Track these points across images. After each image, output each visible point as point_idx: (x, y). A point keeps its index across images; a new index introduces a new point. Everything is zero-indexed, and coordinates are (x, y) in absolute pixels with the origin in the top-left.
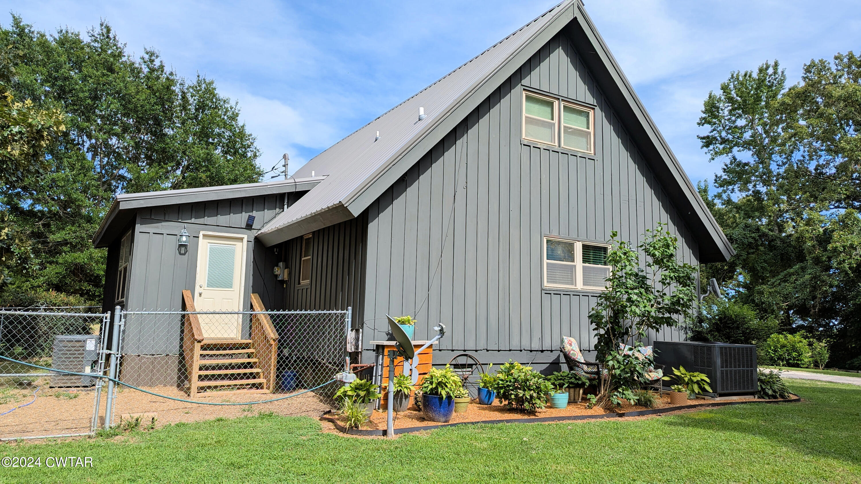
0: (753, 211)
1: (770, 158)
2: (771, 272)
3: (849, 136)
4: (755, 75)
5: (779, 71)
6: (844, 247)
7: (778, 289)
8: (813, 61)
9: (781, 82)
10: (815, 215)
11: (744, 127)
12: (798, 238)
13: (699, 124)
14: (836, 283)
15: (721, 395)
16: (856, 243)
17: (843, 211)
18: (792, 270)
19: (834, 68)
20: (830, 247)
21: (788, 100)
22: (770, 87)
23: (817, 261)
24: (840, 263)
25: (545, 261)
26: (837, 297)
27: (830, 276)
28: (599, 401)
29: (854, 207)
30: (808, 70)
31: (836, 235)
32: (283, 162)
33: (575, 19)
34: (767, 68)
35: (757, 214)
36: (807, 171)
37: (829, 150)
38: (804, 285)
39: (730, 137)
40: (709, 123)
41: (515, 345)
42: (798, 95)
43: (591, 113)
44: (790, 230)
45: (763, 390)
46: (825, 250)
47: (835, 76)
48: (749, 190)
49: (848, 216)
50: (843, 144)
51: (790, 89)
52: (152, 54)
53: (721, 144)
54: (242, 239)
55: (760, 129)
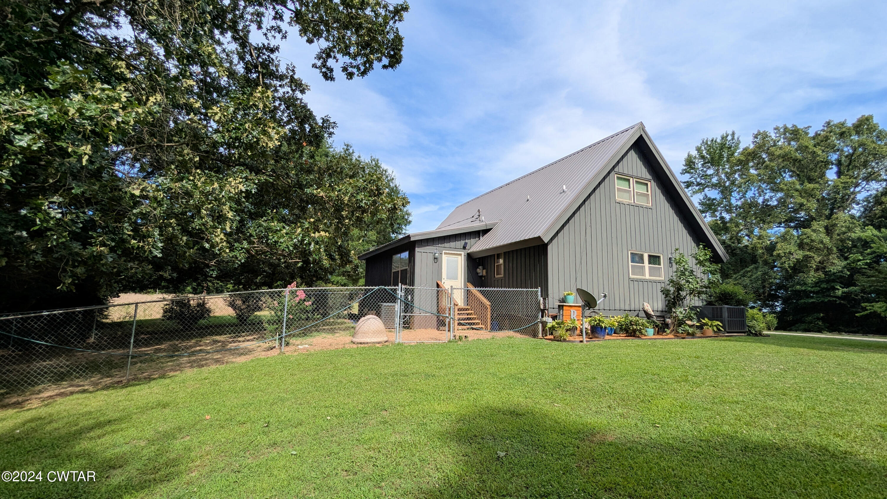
0: (720, 231)
1: (731, 195)
2: (733, 270)
3: (786, 179)
4: (719, 141)
5: (736, 137)
6: (785, 253)
7: (740, 281)
8: (759, 131)
9: (737, 146)
10: (763, 233)
11: (712, 175)
12: (753, 248)
13: (681, 173)
14: (779, 277)
15: (728, 333)
16: (793, 251)
17: (782, 230)
18: (748, 269)
19: (773, 136)
20: (775, 253)
21: (743, 158)
22: (730, 148)
23: (766, 263)
24: (782, 264)
25: (630, 264)
26: (780, 287)
27: (774, 272)
28: (671, 333)
29: (791, 227)
30: (756, 137)
31: (779, 246)
32: (478, 214)
33: (641, 136)
34: (727, 136)
35: (723, 232)
36: (757, 204)
37: (772, 190)
38: (757, 279)
39: (703, 181)
40: (688, 172)
41: (617, 307)
42: (749, 154)
43: (649, 184)
44: (745, 241)
45: (750, 331)
46: (772, 255)
47: (774, 141)
48: (717, 217)
49: (786, 233)
50: (782, 186)
51: (744, 149)
52: (348, 146)
53: (697, 186)
54: (461, 255)
55: (723, 176)
